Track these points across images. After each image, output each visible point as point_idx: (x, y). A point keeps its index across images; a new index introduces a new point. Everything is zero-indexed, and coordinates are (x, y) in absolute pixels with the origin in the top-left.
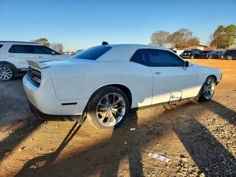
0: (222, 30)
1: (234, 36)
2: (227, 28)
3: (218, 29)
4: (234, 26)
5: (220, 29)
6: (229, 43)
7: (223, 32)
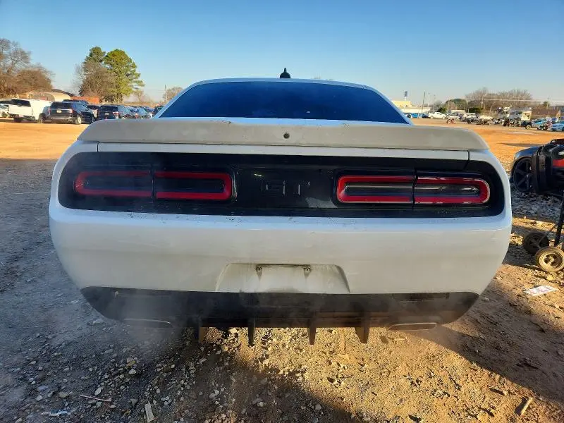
0: (101, 58)
1: (128, 75)
2: (111, 56)
3: (91, 55)
4: (122, 53)
5: (95, 54)
6: (121, 91)
7: (103, 62)
